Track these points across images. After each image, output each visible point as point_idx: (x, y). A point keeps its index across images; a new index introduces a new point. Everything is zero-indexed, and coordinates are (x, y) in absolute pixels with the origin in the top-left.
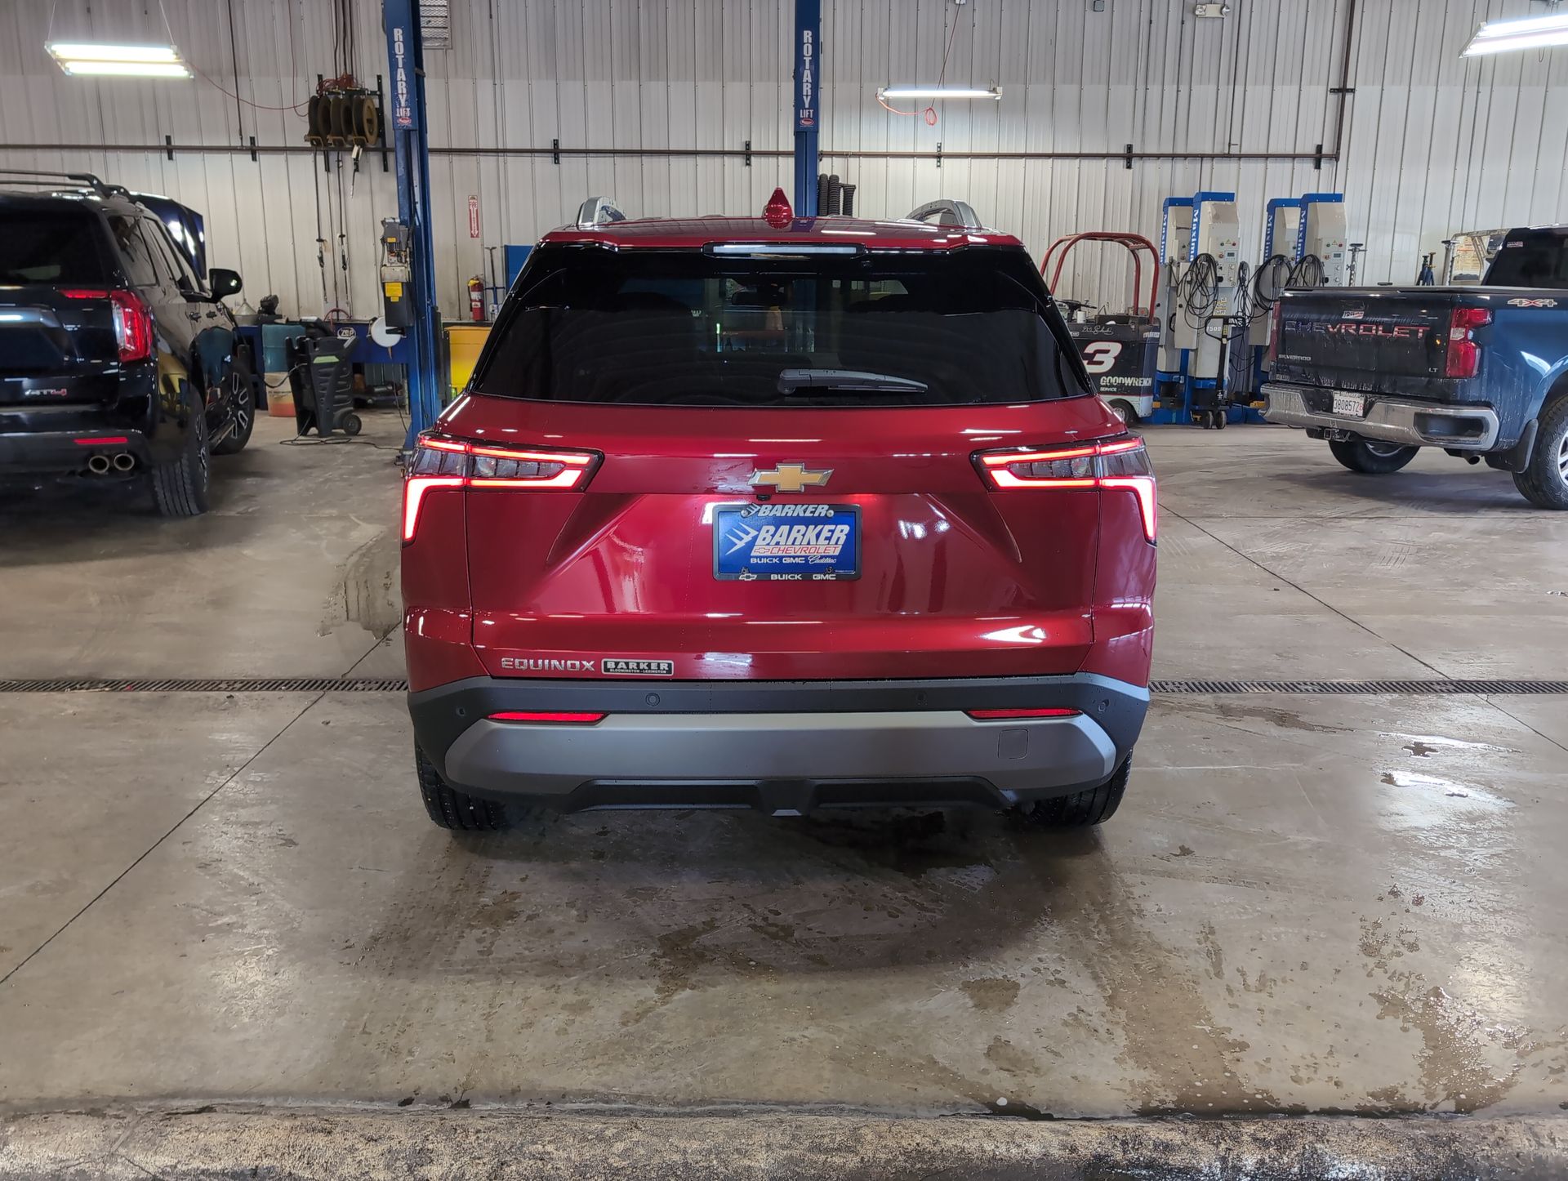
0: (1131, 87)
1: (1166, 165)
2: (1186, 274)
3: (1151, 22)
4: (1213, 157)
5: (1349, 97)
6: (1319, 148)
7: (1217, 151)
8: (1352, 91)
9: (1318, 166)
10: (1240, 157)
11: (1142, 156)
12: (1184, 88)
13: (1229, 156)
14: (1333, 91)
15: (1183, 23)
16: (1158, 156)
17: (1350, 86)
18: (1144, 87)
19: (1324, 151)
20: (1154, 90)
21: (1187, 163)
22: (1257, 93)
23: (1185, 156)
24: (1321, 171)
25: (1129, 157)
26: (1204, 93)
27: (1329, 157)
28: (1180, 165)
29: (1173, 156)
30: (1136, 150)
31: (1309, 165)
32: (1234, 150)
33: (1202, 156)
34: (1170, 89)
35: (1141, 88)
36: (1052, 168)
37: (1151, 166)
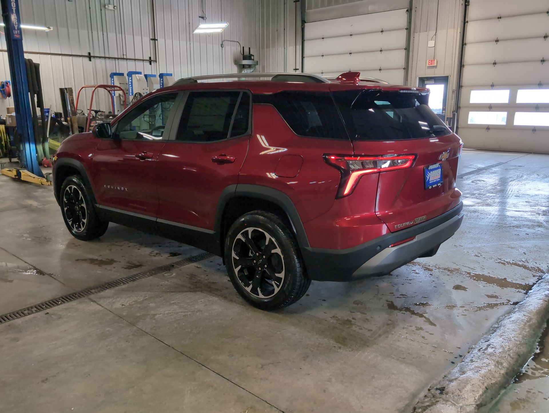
0: (86, 32)
1: (103, 60)
2: (133, 100)
3: (90, 8)
4: (118, 59)
5: (156, 42)
6: (150, 58)
7: (119, 57)
8: (157, 40)
9: (151, 64)
10: (127, 59)
11: (94, 57)
12: (105, 34)
13: (124, 59)
14: (151, 39)
15: (101, 10)
16: (100, 57)
17: (156, 38)
18: (91, 32)
19: (152, 59)
20: (95, 33)
21: (110, 60)
22: (129, 38)
23: (109, 58)
24: (152, 65)
25: (90, 57)
26: (112, 36)
27: (154, 61)
28: (108, 61)
29: (105, 58)
30: (92, 55)
31: (148, 63)
32: (125, 57)
33: (115, 58)
34: (100, 33)
35: (90, 32)
36: (62, 59)
37: (98, 61)
